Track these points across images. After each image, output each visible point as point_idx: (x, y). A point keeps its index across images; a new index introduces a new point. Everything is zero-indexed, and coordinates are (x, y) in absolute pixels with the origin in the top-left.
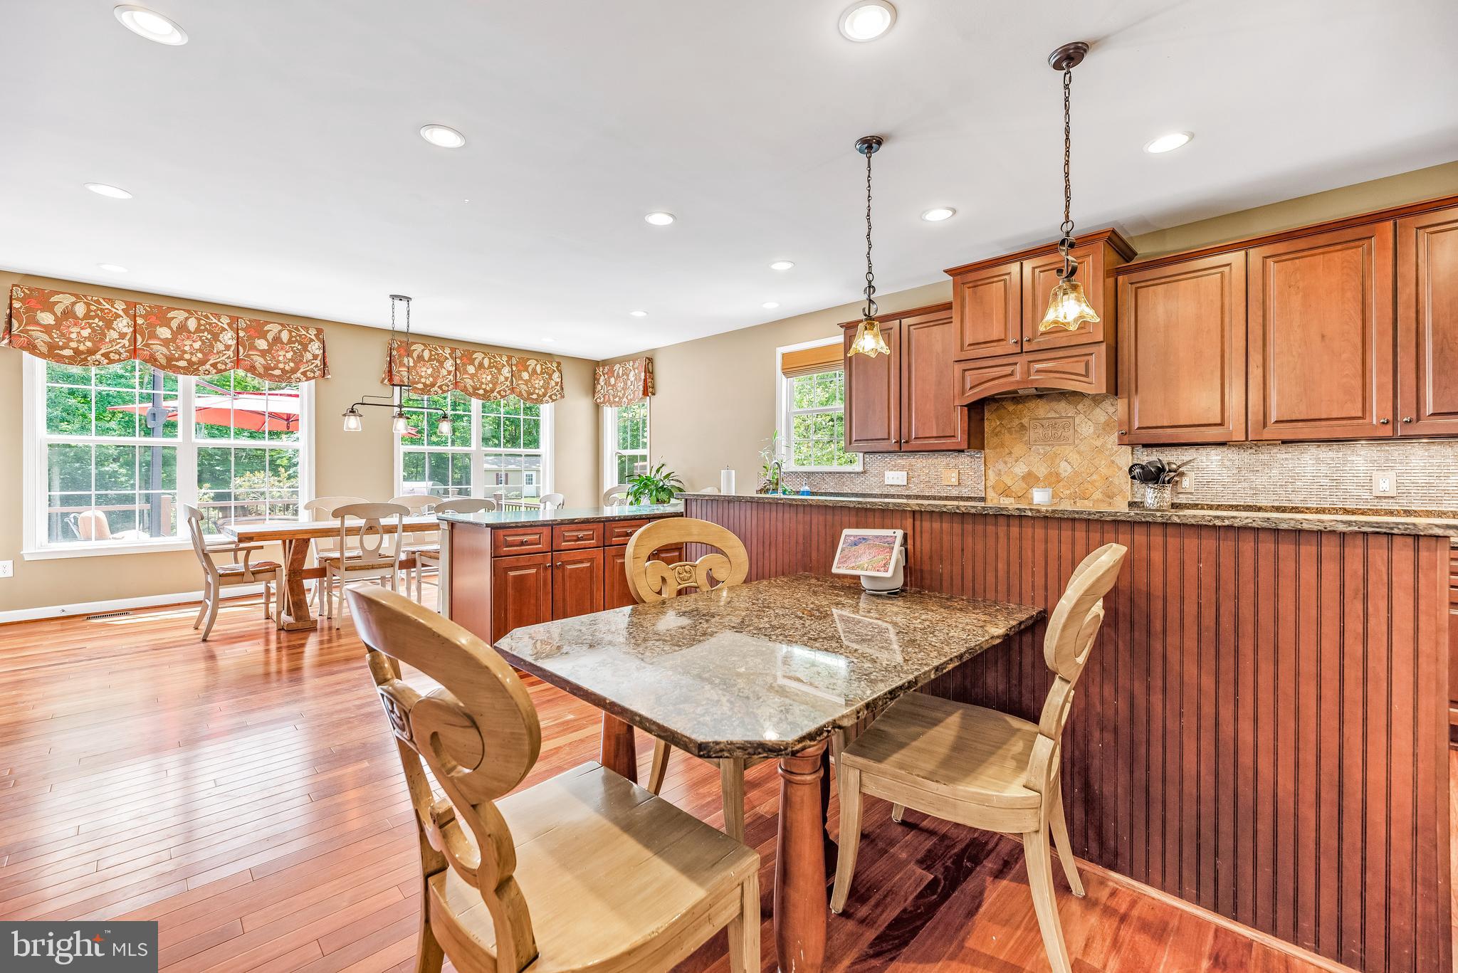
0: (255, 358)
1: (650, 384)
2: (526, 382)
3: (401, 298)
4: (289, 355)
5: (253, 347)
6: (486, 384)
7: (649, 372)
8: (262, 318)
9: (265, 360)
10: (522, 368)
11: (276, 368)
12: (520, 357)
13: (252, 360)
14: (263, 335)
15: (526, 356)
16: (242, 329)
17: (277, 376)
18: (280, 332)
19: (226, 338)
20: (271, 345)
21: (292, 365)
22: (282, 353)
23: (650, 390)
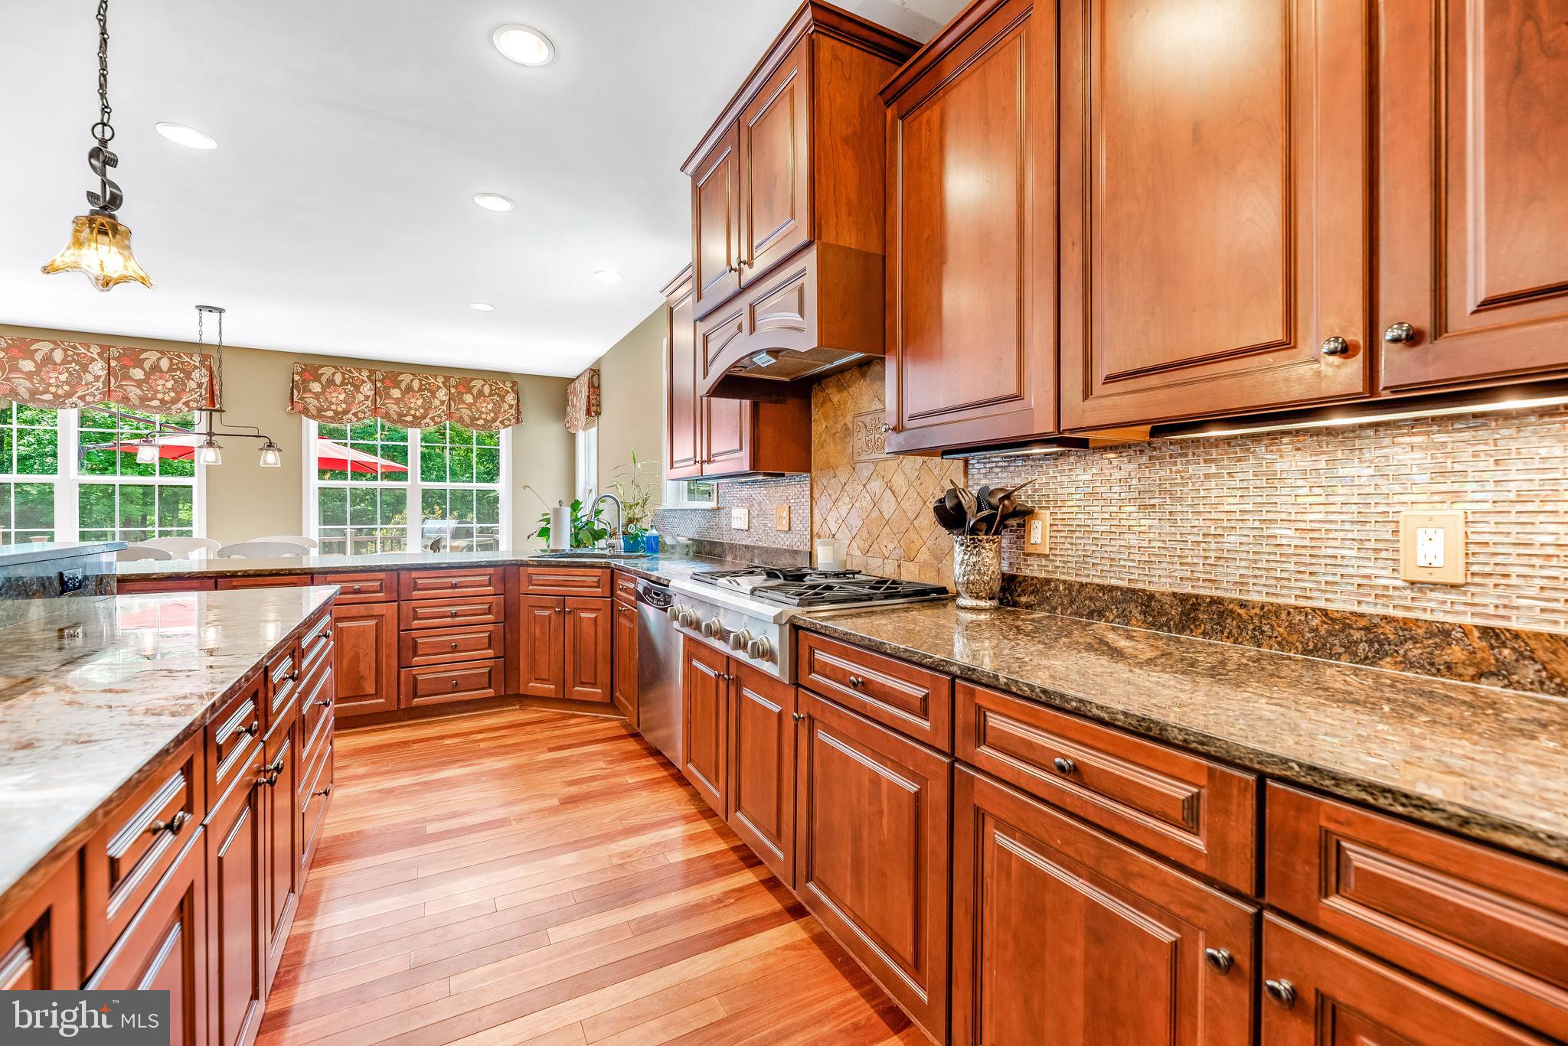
0: (128, 388)
1: (593, 402)
2: (470, 406)
3: (211, 309)
4: (169, 385)
5: (128, 377)
6: (416, 410)
7: (594, 387)
8: (138, 346)
9: (142, 390)
10: (464, 390)
11: (153, 398)
12: (460, 379)
13: (125, 390)
14: (139, 364)
15: (469, 376)
16: (114, 358)
17: (155, 407)
18: (159, 359)
19: (95, 368)
20: (148, 375)
21: (172, 394)
22: (160, 382)
23: (594, 408)
